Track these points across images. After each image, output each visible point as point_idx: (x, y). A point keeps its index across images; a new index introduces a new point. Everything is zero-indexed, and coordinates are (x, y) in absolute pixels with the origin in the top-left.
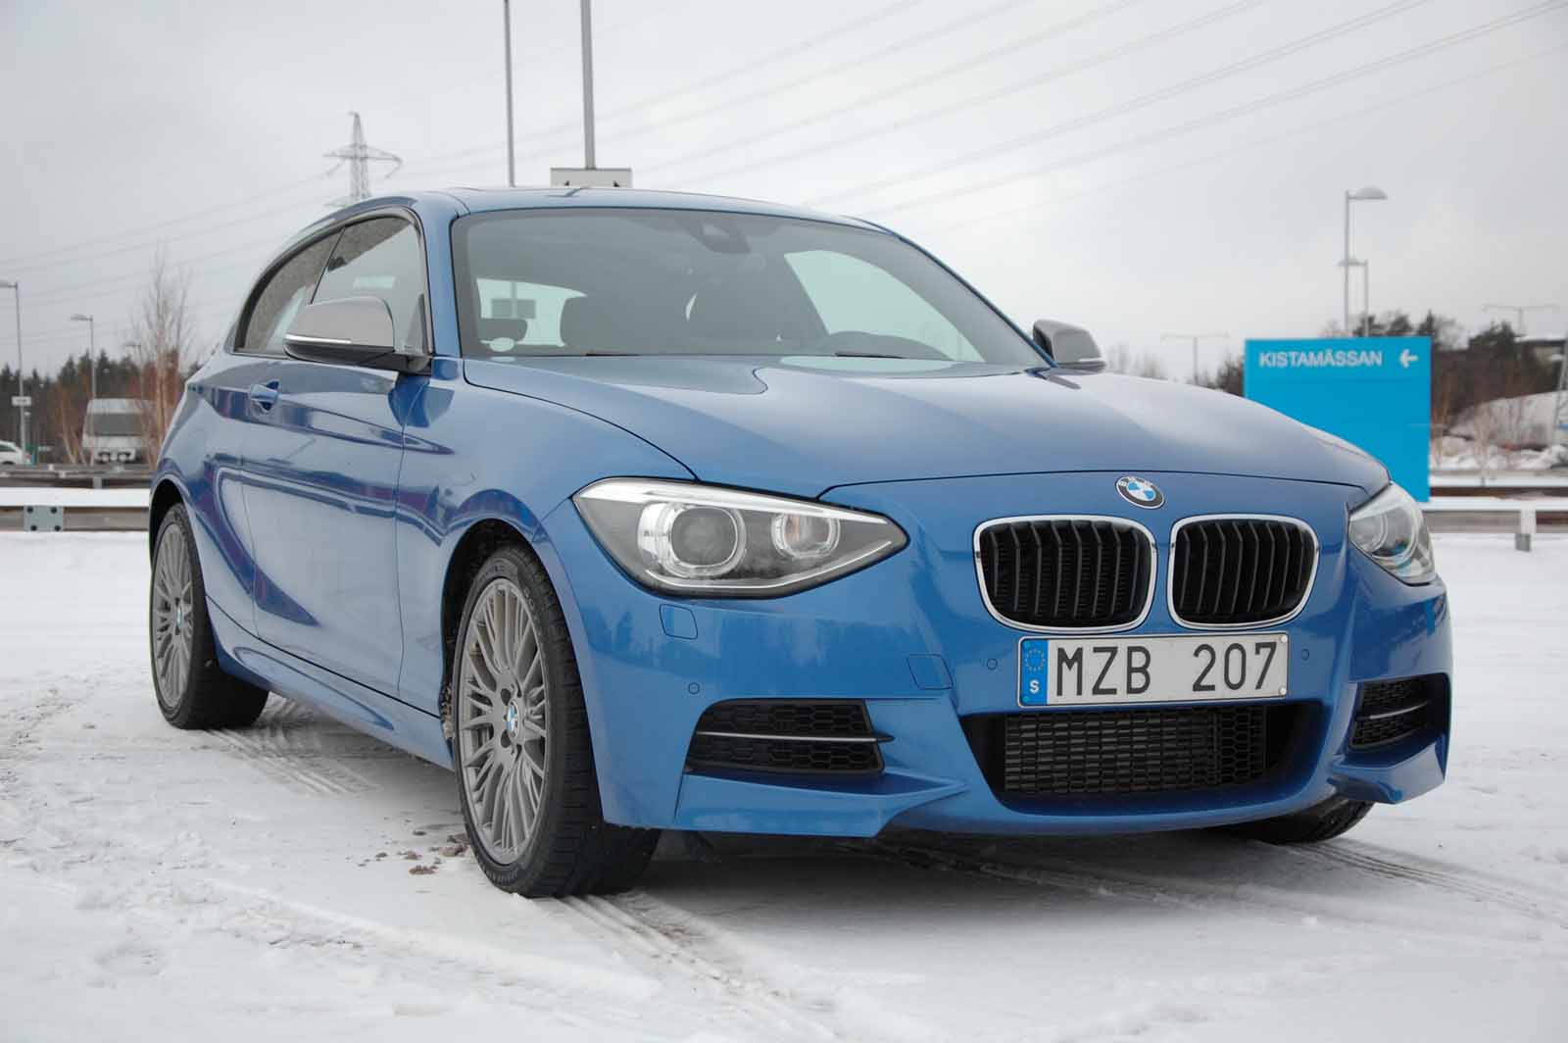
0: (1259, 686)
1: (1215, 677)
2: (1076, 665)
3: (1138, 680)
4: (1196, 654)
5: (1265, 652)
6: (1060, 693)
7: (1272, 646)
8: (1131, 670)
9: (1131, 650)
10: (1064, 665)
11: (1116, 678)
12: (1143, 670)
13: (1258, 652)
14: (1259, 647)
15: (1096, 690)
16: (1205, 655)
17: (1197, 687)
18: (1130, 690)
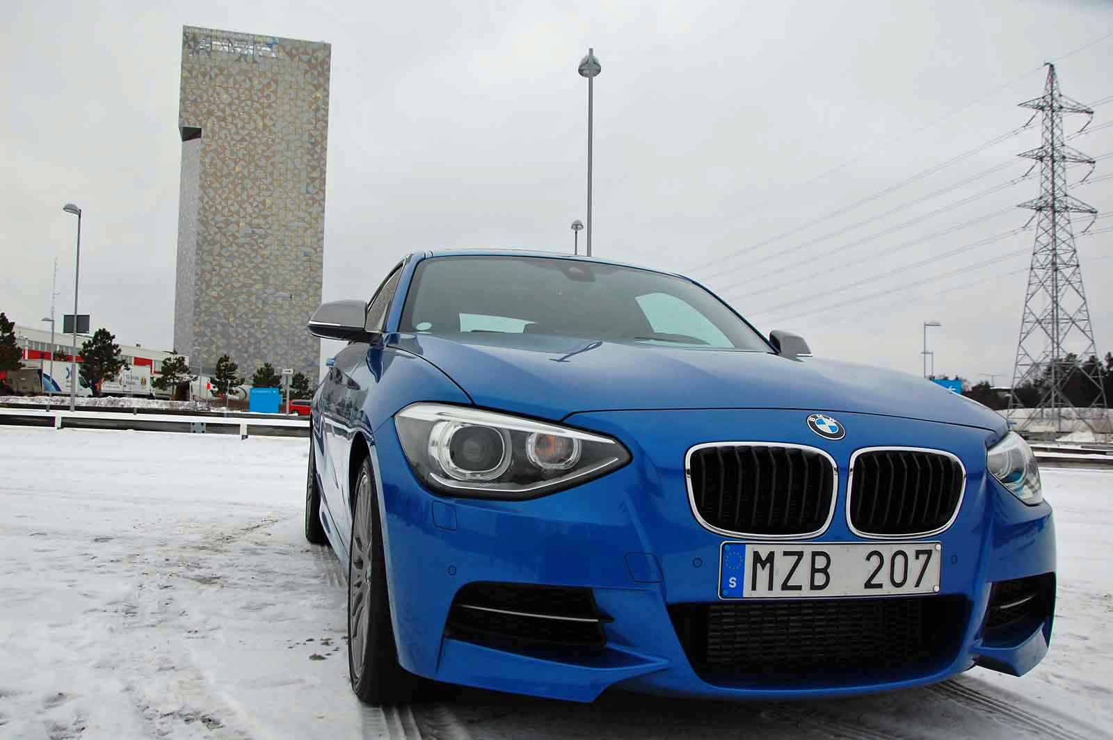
0: (917, 585)
1: (883, 577)
2: (768, 565)
3: (820, 579)
4: (868, 558)
5: (923, 558)
6: (754, 588)
7: (929, 553)
8: (814, 571)
9: (815, 554)
10: (759, 565)
11: (802, 576)
12: (824, 571)
13: (917, 558)
14: (918, 553)
15: (785, 587)
16: (875, 560)
17: (868, 585)
18: (813, 587)
